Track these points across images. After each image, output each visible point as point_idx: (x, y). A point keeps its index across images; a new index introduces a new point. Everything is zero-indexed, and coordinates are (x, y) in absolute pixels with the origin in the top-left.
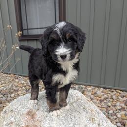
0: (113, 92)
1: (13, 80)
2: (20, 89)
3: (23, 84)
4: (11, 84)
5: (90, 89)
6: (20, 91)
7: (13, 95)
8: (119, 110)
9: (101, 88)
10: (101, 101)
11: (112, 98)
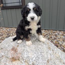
0: (49, 31)
11: (49, 34)
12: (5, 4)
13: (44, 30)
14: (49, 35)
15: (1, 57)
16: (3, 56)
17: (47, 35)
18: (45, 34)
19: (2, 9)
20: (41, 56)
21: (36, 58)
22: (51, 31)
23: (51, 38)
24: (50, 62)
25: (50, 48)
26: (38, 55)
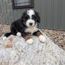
0: (57, 31)
8: (60, 39)
9: (51, 30)
10: (51, 36)
12: (16, 4)
14: (56, 35)
19: (13, 9)
22: (59, 31)
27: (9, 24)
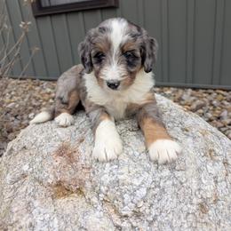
0: (210, 94)
1: (31, 89)
2: (44, 103)
3: (49, 93)
4: (28, 96)
5: (168, 92)
6: (44, 106)
7: (31, 115)
9: (188, 88)
11: (212, 105)
13: (190, 90)
14: (211, 108)
15: (19, 179)
16: (24, 176)
17: (200, 107)
18: (194, 106)
19: (36, 17)
20: (173, 185)
21: (149, 189)
22: (218, 94)
23: (219, 118)
24: (210, 212)
25: (213, 154)
26: (157, 179)
27: (25, 76)
